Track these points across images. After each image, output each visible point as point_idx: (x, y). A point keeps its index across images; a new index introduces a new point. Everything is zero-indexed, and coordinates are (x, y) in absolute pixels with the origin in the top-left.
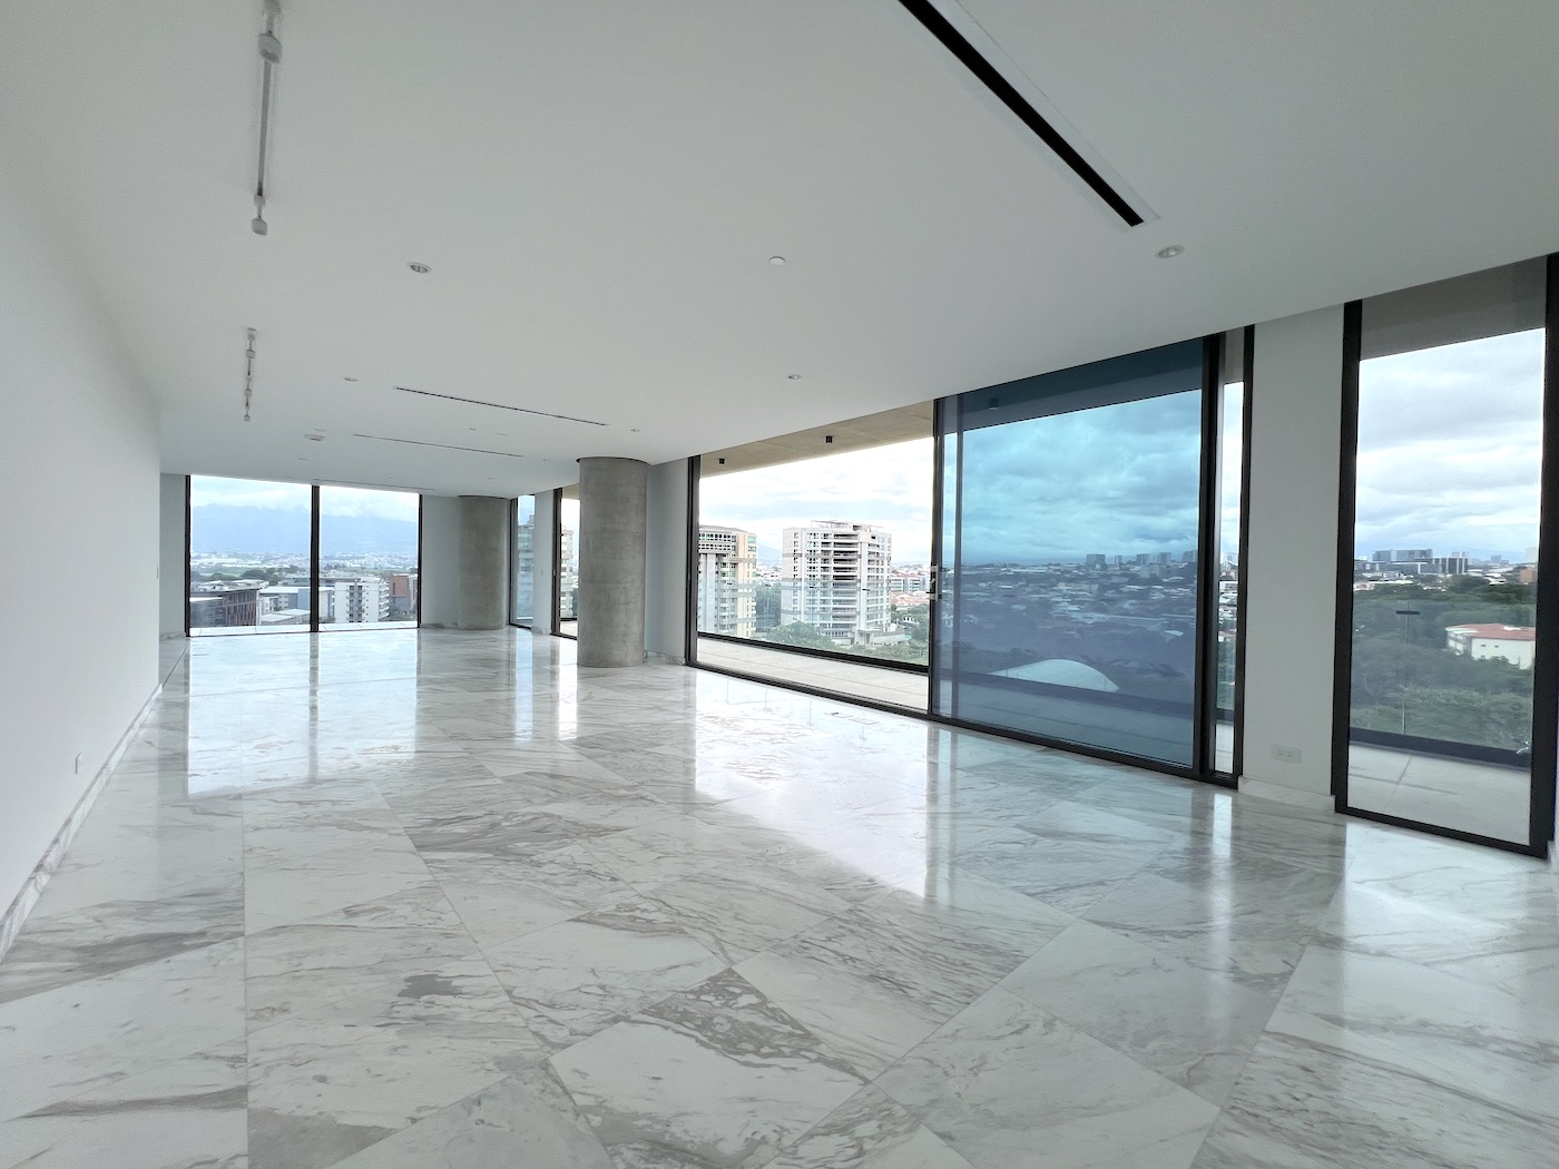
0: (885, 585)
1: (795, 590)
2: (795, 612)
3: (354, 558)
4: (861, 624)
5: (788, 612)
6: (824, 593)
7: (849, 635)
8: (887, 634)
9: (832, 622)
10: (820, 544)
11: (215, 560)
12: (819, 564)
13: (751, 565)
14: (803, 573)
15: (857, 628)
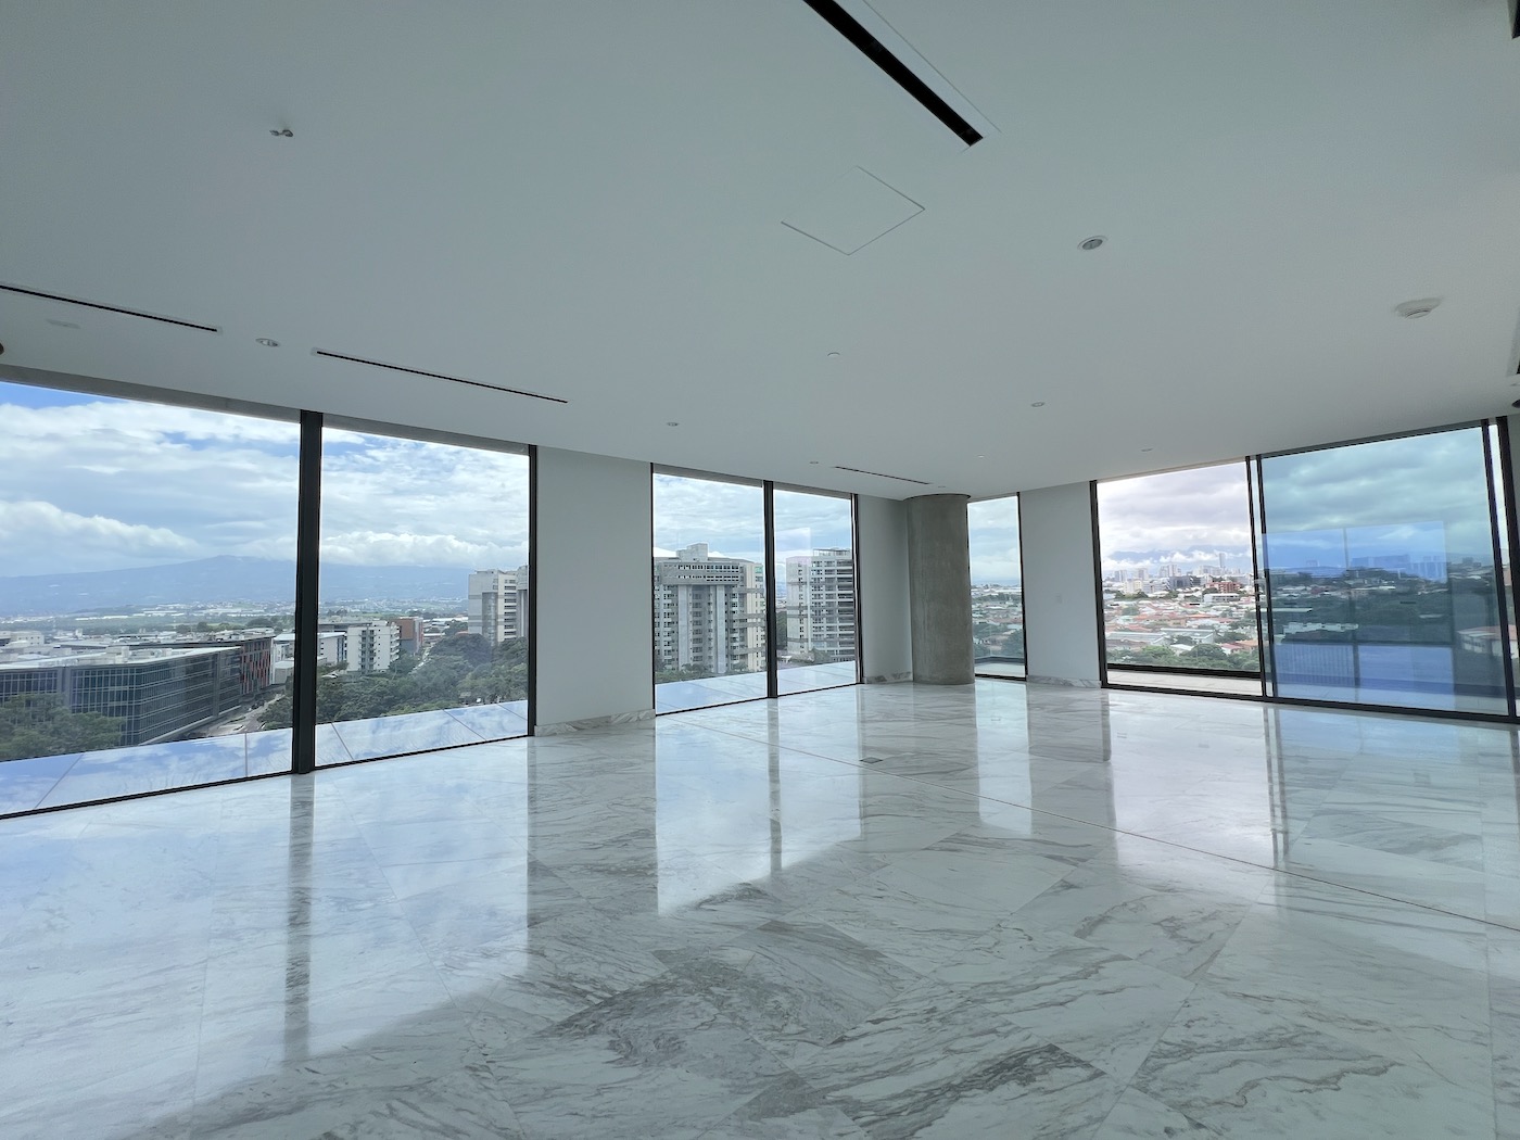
1: (801, 617)
2: (802, 639)
3: (354, 603)
5: (795, 640)
6: (830, 620)
9: (839, 648)
10: (823, 572)
11: (221, 611)
12: (824, 592)
14: (808, 602)
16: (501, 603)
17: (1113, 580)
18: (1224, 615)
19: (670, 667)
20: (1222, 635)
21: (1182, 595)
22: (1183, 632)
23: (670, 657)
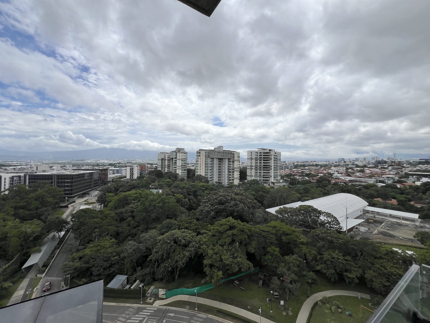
0: (279, 168)
1: (251, 169)
2: (251, 176)
4: (272, 180)
5: (249, 176)
6: (260, 170)
7: (268, 183)
8: (279, 183)
9: (263, 179)
10: (259, 155)
12: (259, 162)
13: (238, 162)
14: (254, 164)
15: (271, 181)
16: (166, 162)
17: (355, 161)
18: (396, 174)
19: (211, 182)
20: (396, 181)
21: (380, 167)
22: (381, 179)
23: (211, 179)
